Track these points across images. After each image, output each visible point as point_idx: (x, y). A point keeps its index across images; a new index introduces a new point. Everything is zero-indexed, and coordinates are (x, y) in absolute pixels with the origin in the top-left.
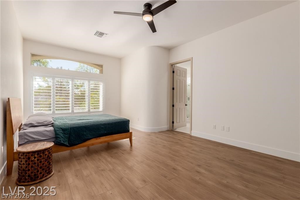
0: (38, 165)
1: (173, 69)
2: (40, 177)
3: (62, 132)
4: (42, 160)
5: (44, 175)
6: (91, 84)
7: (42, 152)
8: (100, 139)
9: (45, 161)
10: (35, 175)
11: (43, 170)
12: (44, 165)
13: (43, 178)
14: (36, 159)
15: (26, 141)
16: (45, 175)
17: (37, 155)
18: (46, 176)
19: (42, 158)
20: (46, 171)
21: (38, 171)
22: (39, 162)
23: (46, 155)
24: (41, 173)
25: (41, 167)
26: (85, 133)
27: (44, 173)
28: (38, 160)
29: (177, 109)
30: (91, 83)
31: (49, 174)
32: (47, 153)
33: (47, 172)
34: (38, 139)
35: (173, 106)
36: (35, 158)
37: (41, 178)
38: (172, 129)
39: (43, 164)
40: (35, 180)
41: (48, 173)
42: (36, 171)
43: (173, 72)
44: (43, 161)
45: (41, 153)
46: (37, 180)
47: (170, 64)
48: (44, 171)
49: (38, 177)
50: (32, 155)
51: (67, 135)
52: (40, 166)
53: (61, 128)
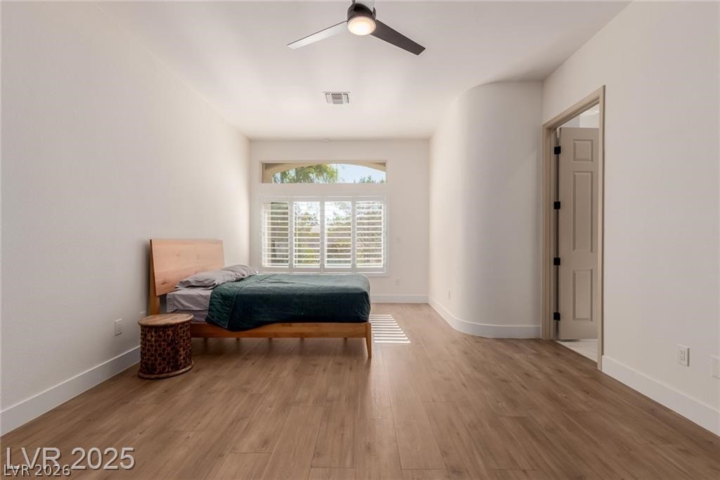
0: (156, 350)
1: (557, 141)
2: (158, 370)
3: (221, 301)
4: (163, 343)
5: (164, 368)
6: (358, 208)
7: (161, 329)
8: (290, 326)
9: (168, 346)
10: (152, 365)
11: (164, 359)
12: (166, 352)
13: (163, 373)
14: (153, 339)
15: (175, 308)
16: (167, 370)
17: (155, 332)
18: (168, 372)
19: (162, 339)
20: (169, 363)
21: (156, 360)
22: (157, 344)
23: (168, 335)
24: (160, 364)
25: (160, 355)
26: (260, 310)
27: (164, 365)
28: (156, 341)
29: (574, 274)
30: (357, 205)
31: (176, 370)
32: (170, 333)
33: (171, 364)
34: (188, 309)
35: (557, 261)
36: (152, 336)
37: (160, 373)
38: (552, 337)
39: (164, 350)
40: (152, 373)
41: (172, 368)
42: (153, 358)
43: (558, 150)
44: (164, 345)
45: (160, 331)
46: (155, 374)
47: (544, 125)
48: (166, 362)
49: (156, 369)
50: (149, 332)
51: (228, 309)
52: (158, 352)
53: (221, 295)
